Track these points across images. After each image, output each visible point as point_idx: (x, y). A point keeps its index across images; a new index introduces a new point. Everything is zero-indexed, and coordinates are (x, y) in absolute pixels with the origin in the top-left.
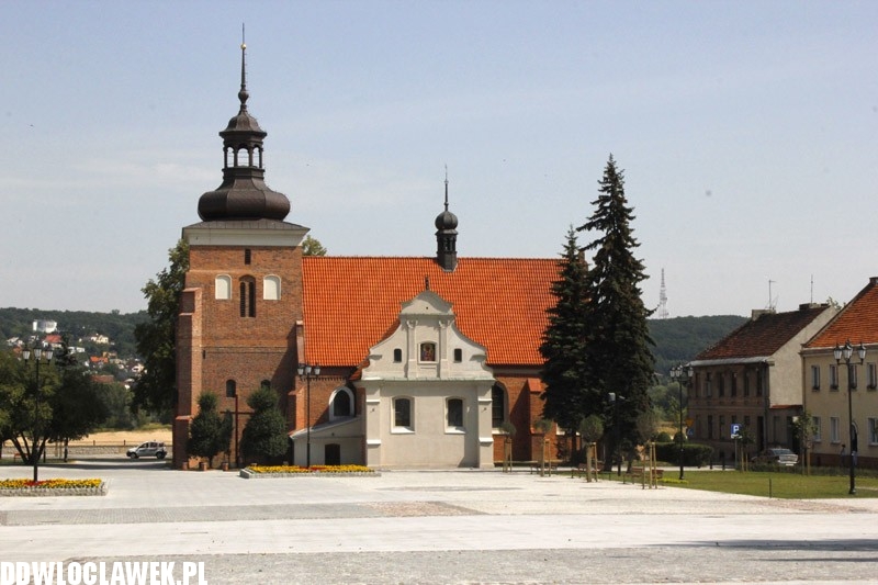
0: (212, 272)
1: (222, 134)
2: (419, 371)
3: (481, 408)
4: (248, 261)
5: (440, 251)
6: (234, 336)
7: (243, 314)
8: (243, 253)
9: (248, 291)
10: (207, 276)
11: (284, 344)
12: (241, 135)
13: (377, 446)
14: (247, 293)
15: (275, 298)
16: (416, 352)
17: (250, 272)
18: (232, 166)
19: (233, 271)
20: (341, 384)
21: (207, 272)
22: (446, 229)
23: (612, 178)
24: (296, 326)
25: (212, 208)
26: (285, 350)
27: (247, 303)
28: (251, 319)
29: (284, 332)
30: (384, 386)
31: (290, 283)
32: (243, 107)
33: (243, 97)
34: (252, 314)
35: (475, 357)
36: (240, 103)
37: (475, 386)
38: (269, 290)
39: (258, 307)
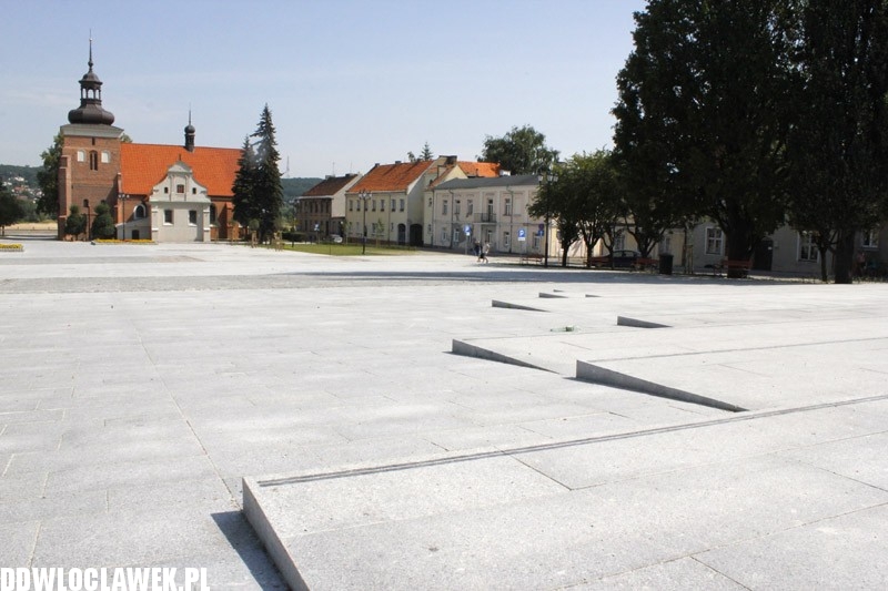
0: (75, 148)
1: (80, 82)
2: (176, 198)
3: (205, 215)
4: (93, 143)
5: (187, 143)
6: (87, 179)
7: (91, 169)
8: (91, 140)
9: (94, 159)
10: (73, 150)
11: (112, 183)
12: (89, 83)
13: (157, 231)
15: (107, 162)
16: (175, 189)
17: (95, 149)
18: (85, 97)
19: (87, 148)
20: (140, 203)
21: (73, 148)
22: (189, 133)
23: (267, 114)
24: (118, 175)
25: (75, 117)
26: (112, 186)
27: (93, 164)
28: (96, 171)
29: (112, 178)
30: (160, 204)
31: (114, 155)
32: (91, 70)
33: (91, 65)
34: (96, 168)
35: (202, 192)
36: (89, 67)
37: (202, 205)
38: (104, 158)
39: (99, 165)
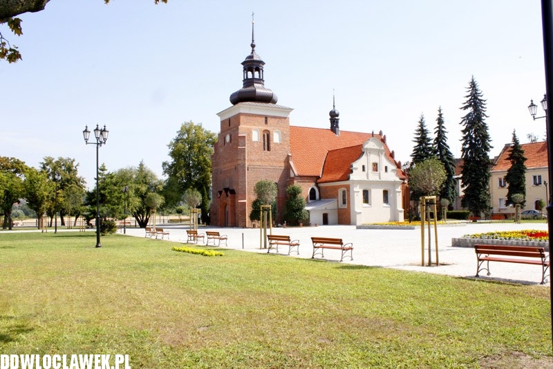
0: (251, 127)
1: (243, 64)
2: (373, 177)
3: (398, 194)
4: (266, 122)
5: (332, 127)
6: (261, 160)
7: (264, 149)
8: (264, 119)
9: (267, 137)
10: (248, 129)
11: (283, 165)
12: (252, 65)
13: (360, 213)
14: (266, 139)
15: (278, 142)
16: (371, 167)
17: (268, 129)
18: (251, 77)
19: (260, 127)
20: (312, 185)
21: (249, 127)
22: (334, 117)
24: (288, 156)
26: (283, 168)
27: (266, 144)
28: (269, 152)
29: (283, 159)
30: (360, 182)
31: (284, 135)
32: (253, 50)
33: (253, 46)
34: (269, 149)
35: (393, 170)
36: (251, 48)
37: (394, 184)
38: (276, 138)
39: (271, 145)
